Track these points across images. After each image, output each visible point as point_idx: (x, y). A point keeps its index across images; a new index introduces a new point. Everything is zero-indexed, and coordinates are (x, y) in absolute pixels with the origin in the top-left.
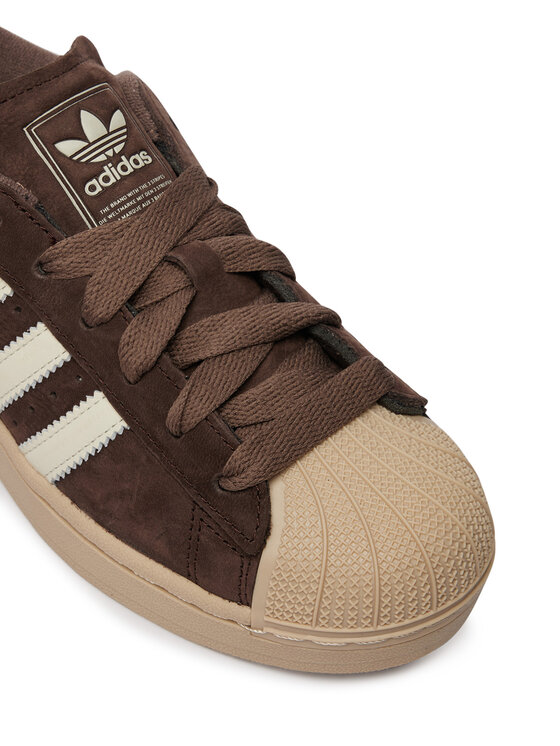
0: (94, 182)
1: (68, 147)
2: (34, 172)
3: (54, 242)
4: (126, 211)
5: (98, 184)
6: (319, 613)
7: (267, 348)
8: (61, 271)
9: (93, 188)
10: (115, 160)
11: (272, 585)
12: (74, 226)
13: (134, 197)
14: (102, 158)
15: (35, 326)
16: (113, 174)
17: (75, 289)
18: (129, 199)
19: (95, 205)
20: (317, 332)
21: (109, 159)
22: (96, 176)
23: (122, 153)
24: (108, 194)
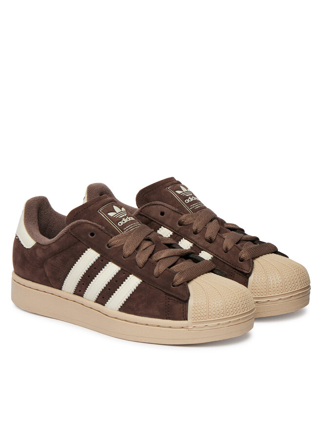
0: (120, 222)
1: (111, 214)
2: (102, 222)
3: (112, 238)
4: (131, 229)
5: (122, 223)
6: (208, 314)
7: (178, 257)
8: (115, 245)
9: (120, 224)
10: (125, 217)
11: (193, 312)
12: (116, 233)
13: (132, 226)
14: (121, 217)
15: (108, 263)
16: (126, 221)
17: (120, 249)
18: (131, 226)
19: (122, 228)
20: (191, 256)
21: (123, 217)
22: (121, 221)
23: (126, 216)
24: (125, 225)
